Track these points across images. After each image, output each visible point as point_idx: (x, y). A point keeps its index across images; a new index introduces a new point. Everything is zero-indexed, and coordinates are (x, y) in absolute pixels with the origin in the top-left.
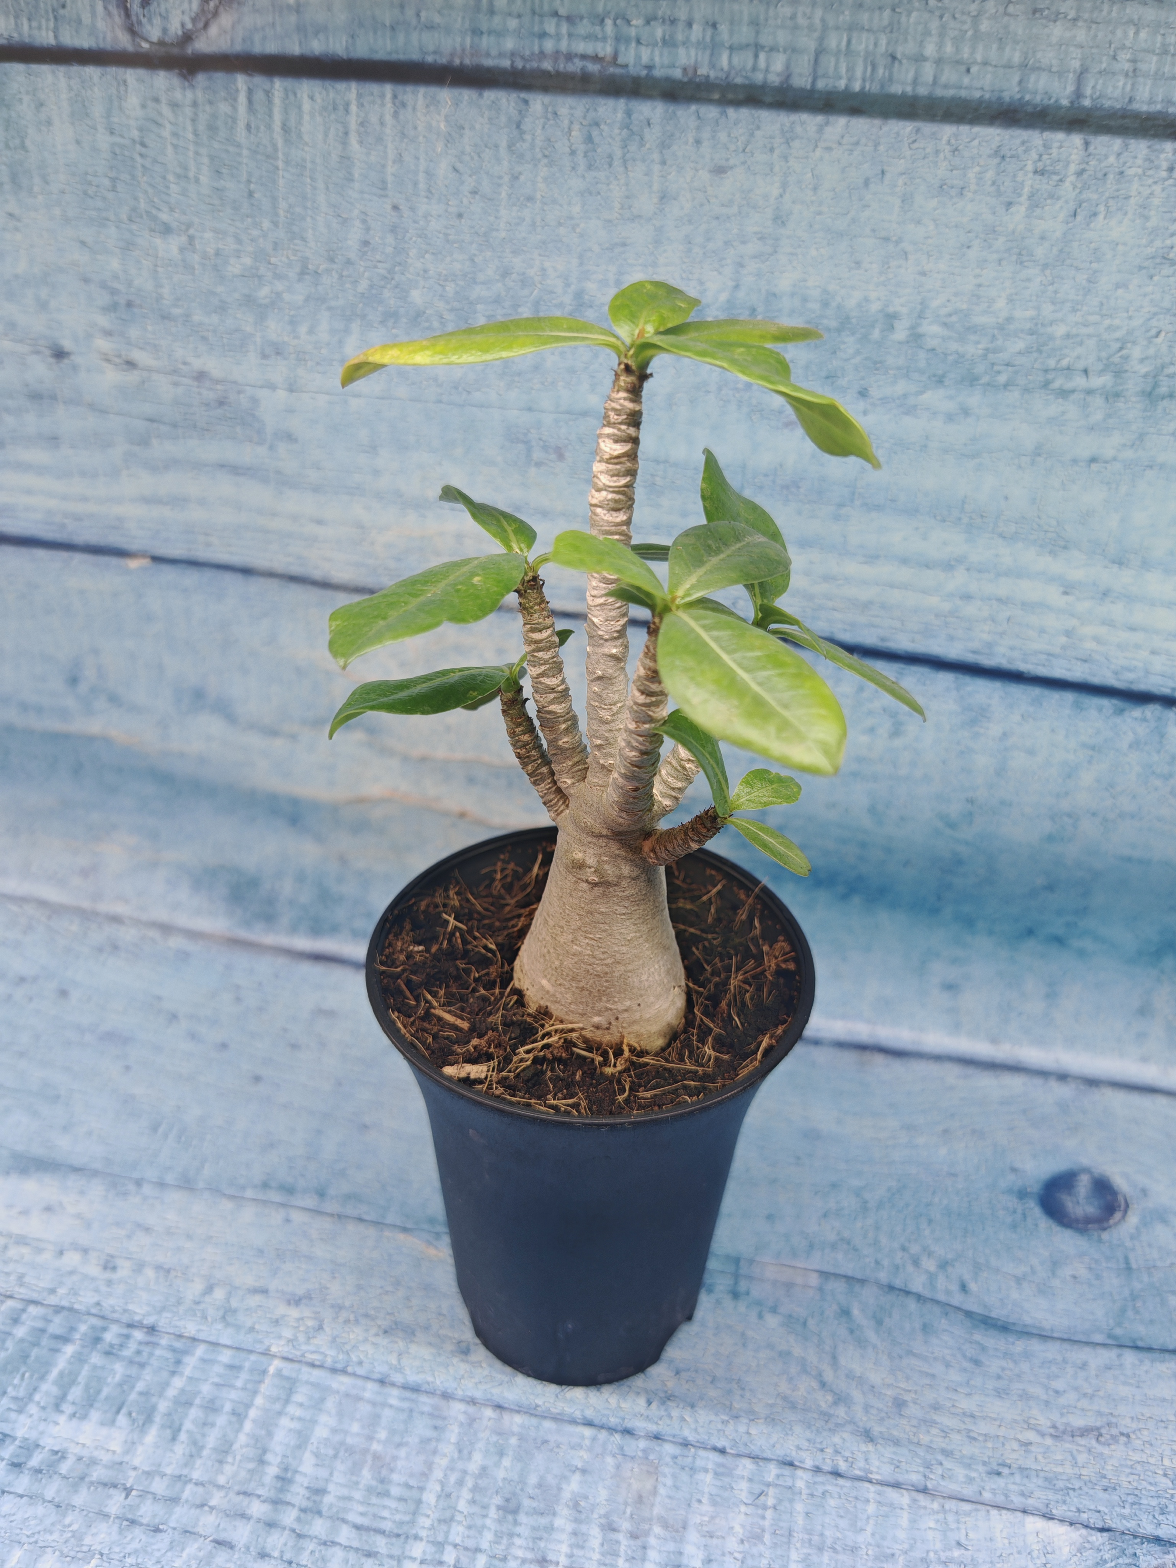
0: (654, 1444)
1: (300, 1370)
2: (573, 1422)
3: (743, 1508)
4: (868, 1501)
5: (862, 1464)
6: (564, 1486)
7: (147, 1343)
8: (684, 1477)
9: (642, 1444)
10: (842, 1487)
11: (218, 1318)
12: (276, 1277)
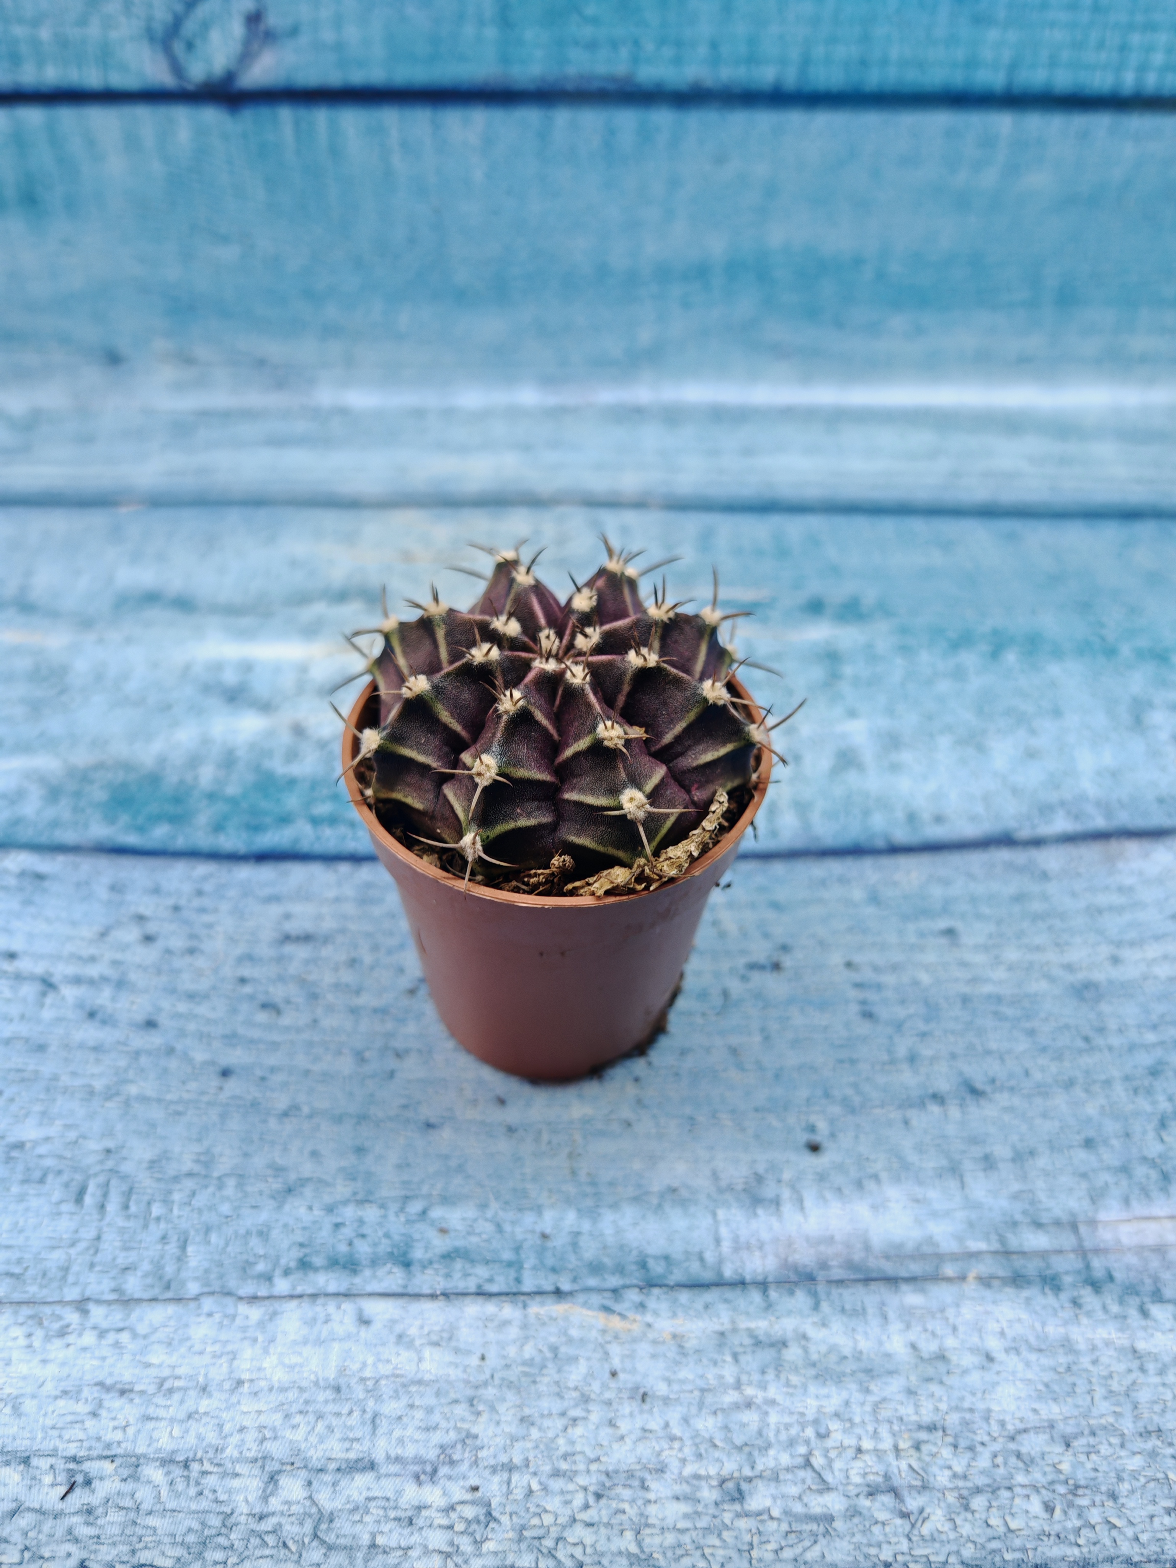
11: (307, 1540)
12: (380, 1431)
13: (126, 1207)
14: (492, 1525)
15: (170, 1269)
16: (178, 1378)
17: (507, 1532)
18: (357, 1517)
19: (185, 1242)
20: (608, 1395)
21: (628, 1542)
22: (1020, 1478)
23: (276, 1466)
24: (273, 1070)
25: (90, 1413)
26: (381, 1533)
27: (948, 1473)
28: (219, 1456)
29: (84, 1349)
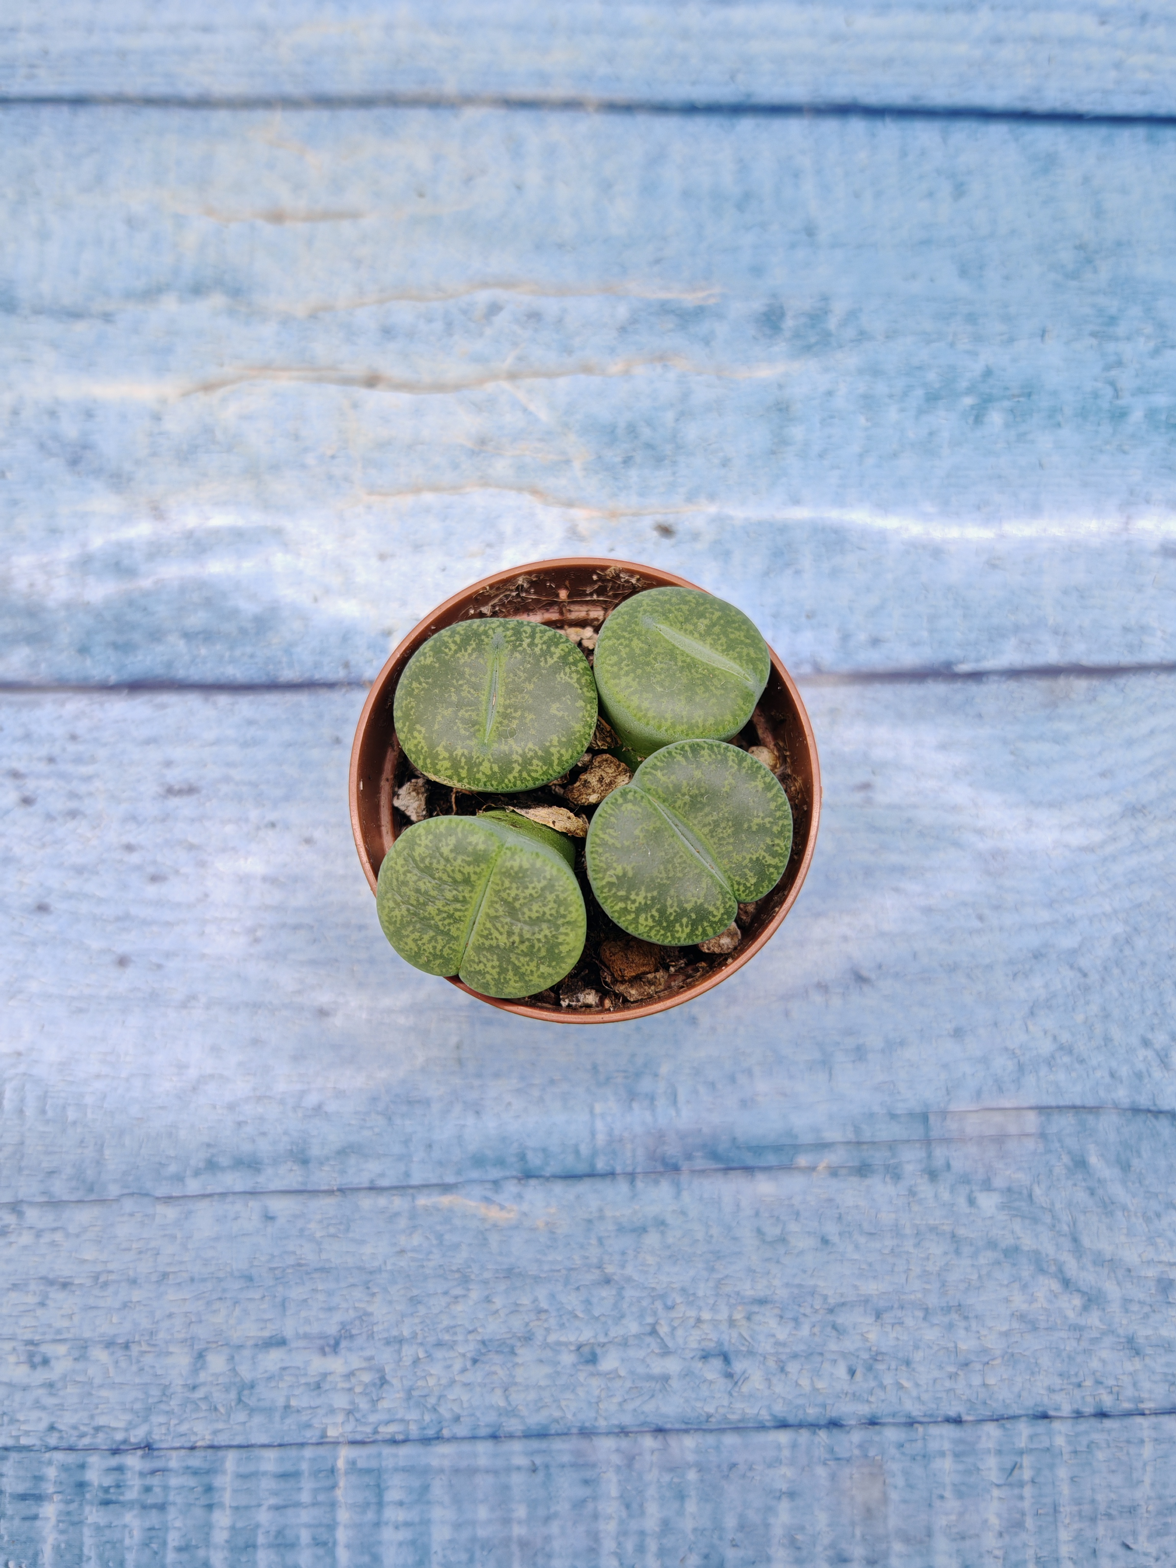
0: (871, 1433)
1: (379, 1455)
2: (761, 1427)
3: (996, 1492)
4: (1142, 1442)
5: (1129, 1392)
6: (772, 1520)
7: (153, 1472)
8: (918, 1470)
9: (856, 1436)
10: (1109, 1431)
11: (233, 1404)
12: (288, 1313)
13: (43, 1112)
14: (386, 1387)
15: (90, 1174)
16: (110, 1272)
17: (398, 1392)
18: (273, 1384)
19: (102, 1146)
20: (487, 1275)
21: (497, 1399)
22: (833, 1346)
23: (202, 1345)
24: (168, 955)
25: (39, 1303)
26: (294, 1395)
27: (772, 1340)
28: (154, 1338)
29: (25, 1247)
